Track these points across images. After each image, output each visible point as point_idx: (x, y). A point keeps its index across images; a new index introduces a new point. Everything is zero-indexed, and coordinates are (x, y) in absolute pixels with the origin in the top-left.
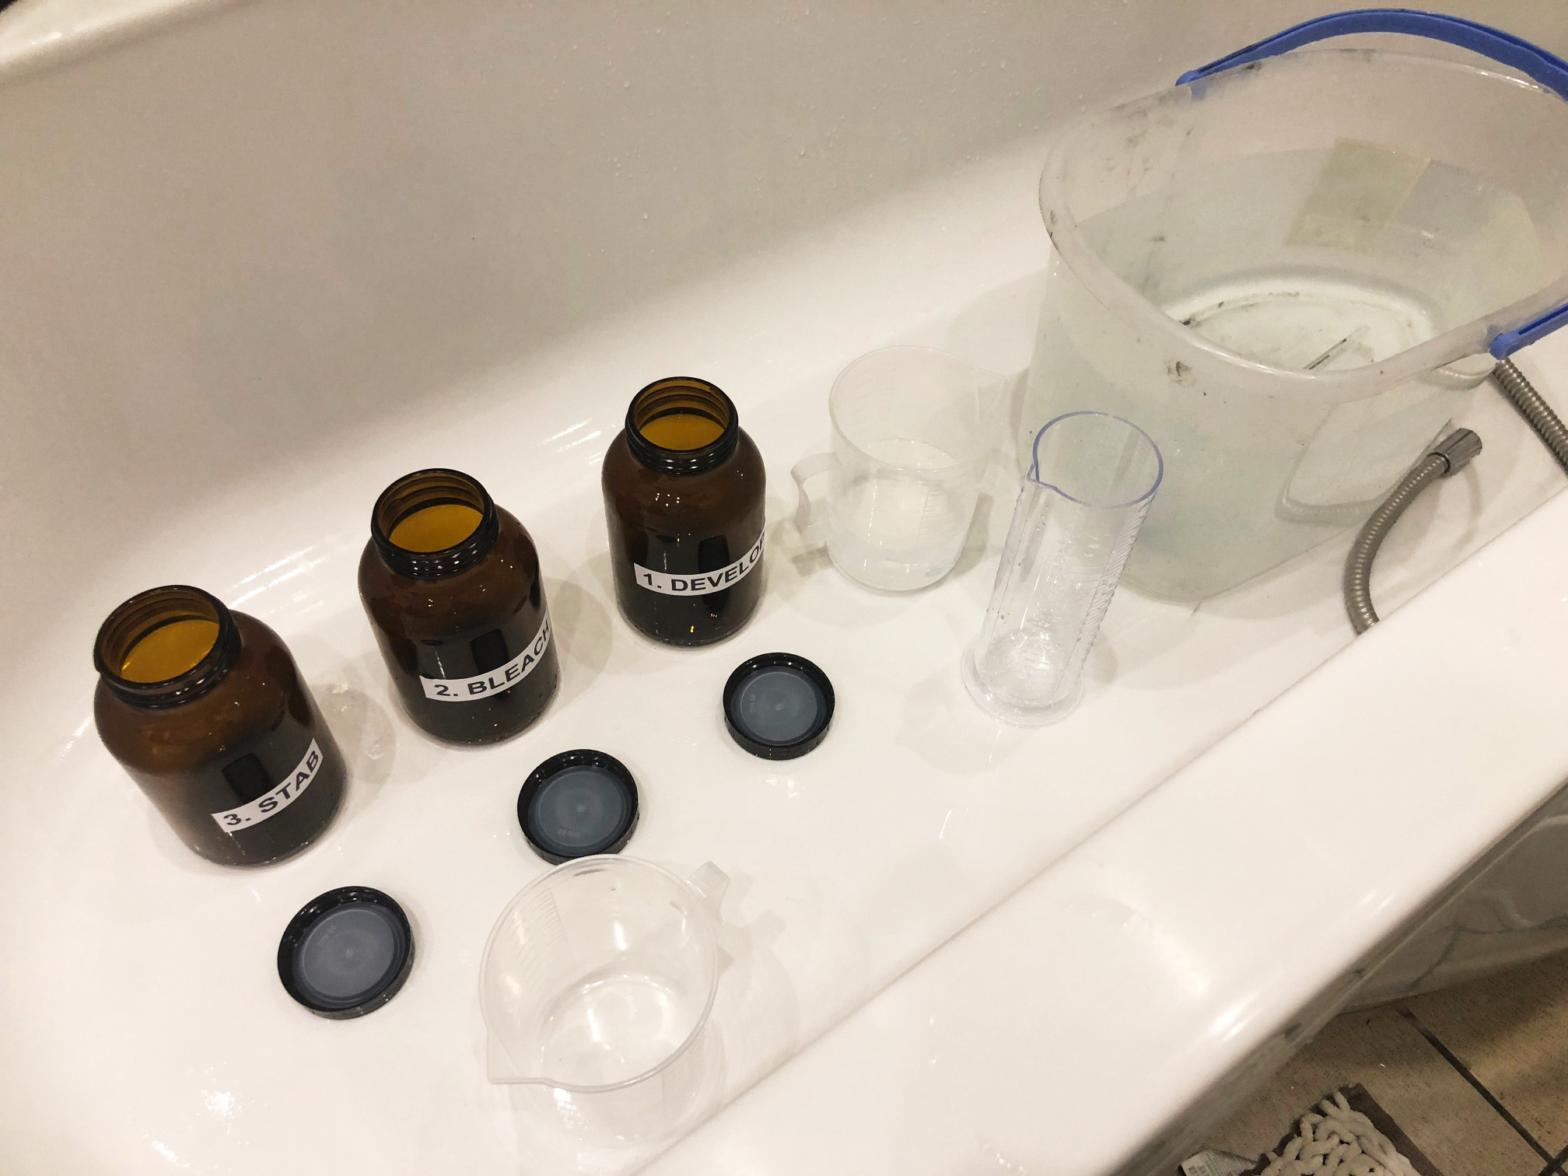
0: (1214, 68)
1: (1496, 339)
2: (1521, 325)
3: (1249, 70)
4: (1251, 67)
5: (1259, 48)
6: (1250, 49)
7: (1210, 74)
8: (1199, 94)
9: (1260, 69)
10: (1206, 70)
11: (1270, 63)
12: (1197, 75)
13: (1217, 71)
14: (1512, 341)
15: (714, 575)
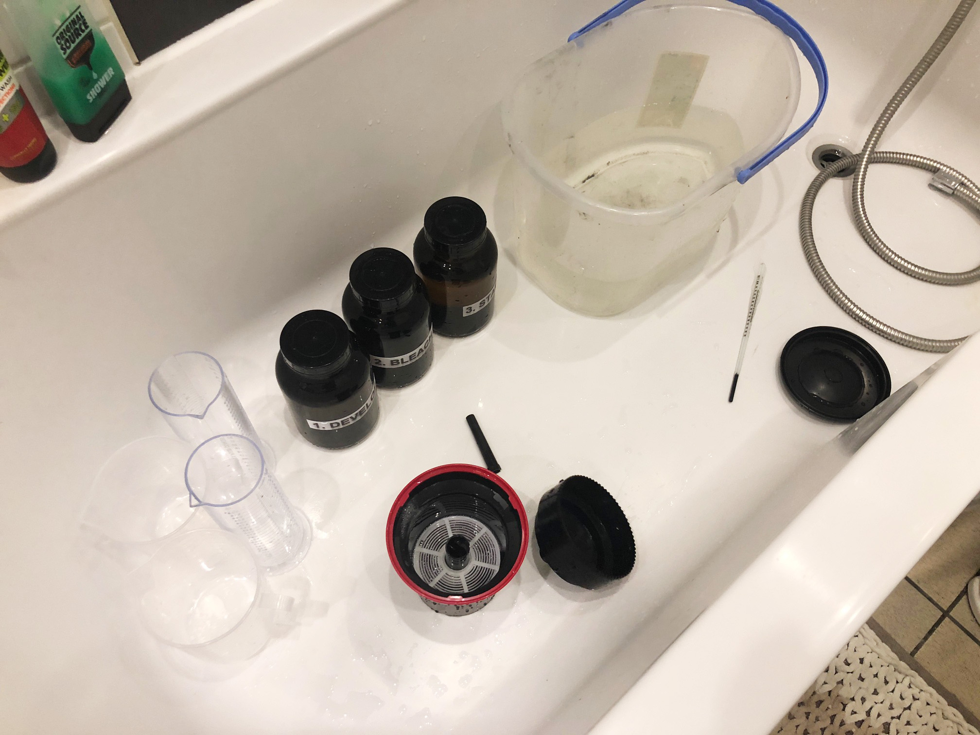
0: (586, 30)
1: (739, 174)
2: (751, 165)
3: (606, 27)
4: (607, 25)
5: (609, 14)
6: (605, 15)
7: (585, 32)
8: (581, 45)
9: (611, 25)
10: (583, 31)
11: (617, 21)
12: (578, 34)
13: (587, 31)
14: (747, 175)
15: (353, 415)
